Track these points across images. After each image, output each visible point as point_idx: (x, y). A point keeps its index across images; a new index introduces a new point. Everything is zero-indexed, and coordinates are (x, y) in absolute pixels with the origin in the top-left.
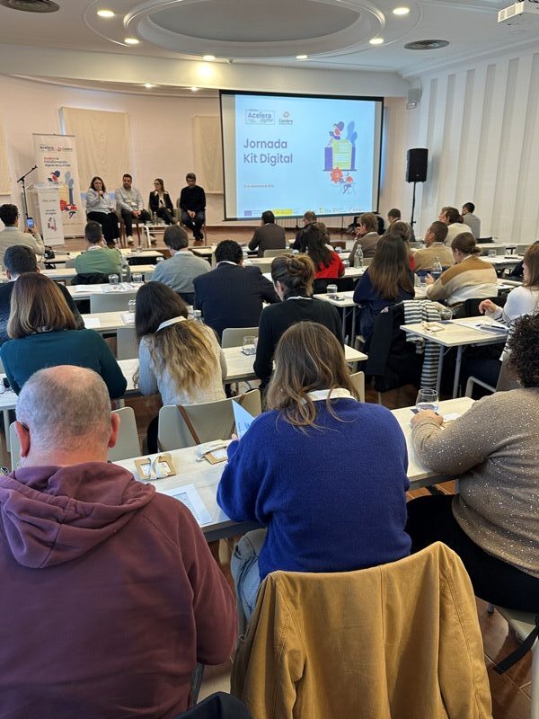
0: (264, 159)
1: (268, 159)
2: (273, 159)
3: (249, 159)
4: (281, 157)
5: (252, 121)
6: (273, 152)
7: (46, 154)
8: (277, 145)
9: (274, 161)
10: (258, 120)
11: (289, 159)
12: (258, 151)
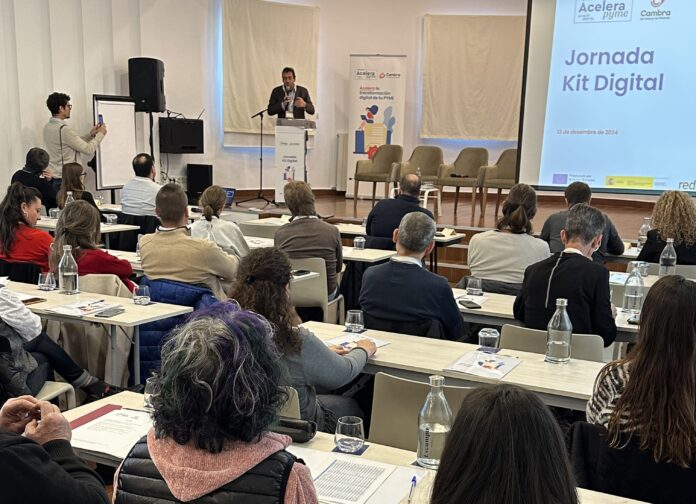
0: (602, 83)
1: (610, 83)
2: (621, 84)
3: (573, 84)
4: (639, 79)
5: (585, 18)
6: (624, 71)
7: (364, 82)
8: (633, 57)
9: (622, 87)
10: (598, 15)
11: (657, 83)
12: (591, 71)
